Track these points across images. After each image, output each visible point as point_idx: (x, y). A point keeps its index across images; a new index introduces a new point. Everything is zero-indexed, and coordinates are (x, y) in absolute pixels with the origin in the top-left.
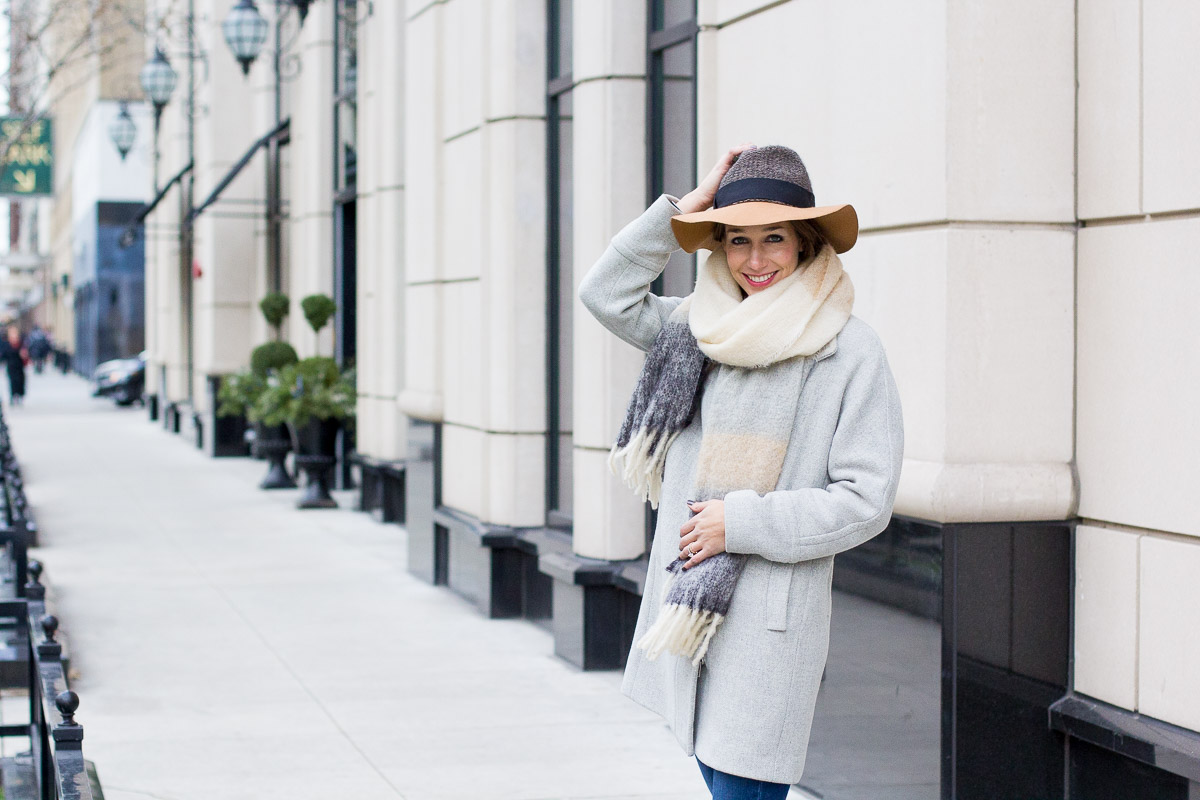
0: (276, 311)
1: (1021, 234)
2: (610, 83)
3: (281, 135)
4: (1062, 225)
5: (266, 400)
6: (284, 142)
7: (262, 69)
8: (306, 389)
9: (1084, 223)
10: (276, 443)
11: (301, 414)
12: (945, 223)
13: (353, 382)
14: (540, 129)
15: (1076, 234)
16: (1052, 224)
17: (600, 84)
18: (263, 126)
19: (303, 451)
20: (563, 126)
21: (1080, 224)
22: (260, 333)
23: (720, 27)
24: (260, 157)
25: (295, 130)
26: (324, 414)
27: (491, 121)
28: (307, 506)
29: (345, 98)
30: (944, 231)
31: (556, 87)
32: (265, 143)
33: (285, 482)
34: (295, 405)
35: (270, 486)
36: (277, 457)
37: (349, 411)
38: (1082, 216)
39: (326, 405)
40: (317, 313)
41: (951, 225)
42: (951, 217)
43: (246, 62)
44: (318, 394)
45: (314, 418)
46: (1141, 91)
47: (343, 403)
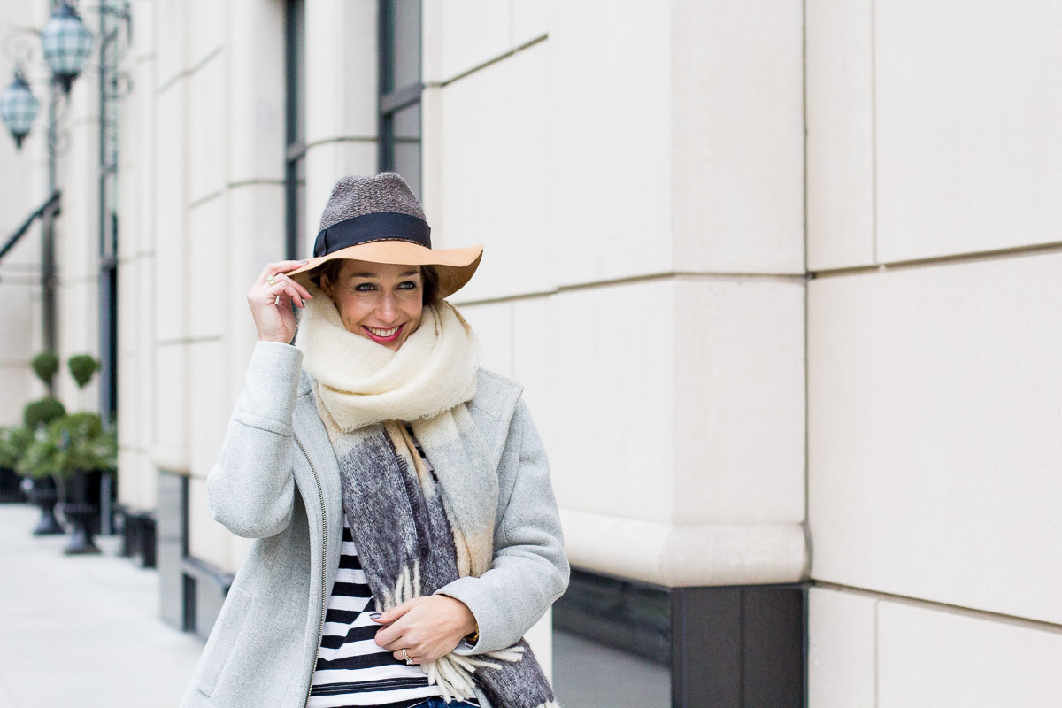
0: (46, 369)
1: (750, 286)
2: (342, 146)
3: (52, 207)
4: (792, 277)
5: (33, 453)
6: (57, 213)
7: (36, 144)
8: (71, 443)
9: (814, 275)
10: (46, 493)
11: (66, 467)
12: (671, 275)
13: (114, 437)
14: (278, 195)
15: (806, 286)
16: (781, 276)
17: (331, 147)
18: (39, 198)
19: (69, 500)
20: (300, 190)
21: (811, 276)
22: (36, 390)
23: (444, 84)
24: (37, 229)
25: (66, 202)
26: (88, 466)
27: (232, 185)
28: (73, 552)
29: (108, 167)
30: (670, 284)
31: (295, 151)
32: (40, 213)
33: (54, 529)
34: (60, 458)
35: (41, 533)
36: (48, 505)
37: (110, 463)
38: (813, 267)
39: (90, 457)
40: (83, 370)
41: (678, 277)
42: (677, 269)
43: (19, 137)
44: (82, 447)
45: (79, 471)
46: (874, 136)
47: (107, 457)
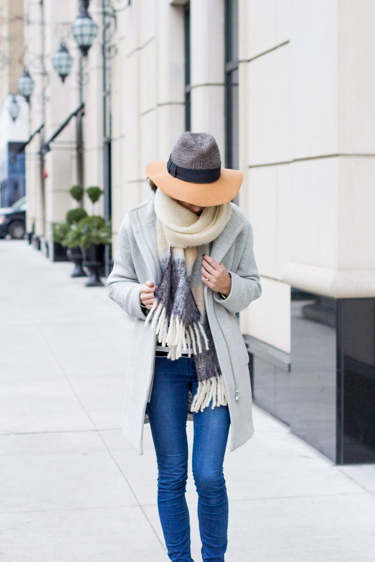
0: (78, 194)
2: (207, 88)
3: (80, 112)
5: (70, 236)
6: (83, 114)
7: (72, 80)
8: (89, 231)
10: (77, 256)
11: (86, 243)
12: (338, 155)
13: (110, 227)
14: (181, 109)
17: (202, 88)
18: (74, 107)
19: (88, 259)
22: (74, 205)
23: (249, 61)
24: (74, 121)
25: (87, 109)
26: (97, 242)
27: (159, 105)
28: (90, 285)
29: (107, 93)
30: (337, 159)
31: (188, 90)
32: (75, 114)
33: (81, 274)
34: (83, 238)
35: (75, 276)
36: (79, 262)
37: (108, 241)
39: (98, 238)
40: (95, 195)
41: (340, 156)
42: (340, 153)
43: (63, 77)
44: (94, 233)
45: (92, 245)
47: (106, 237)
